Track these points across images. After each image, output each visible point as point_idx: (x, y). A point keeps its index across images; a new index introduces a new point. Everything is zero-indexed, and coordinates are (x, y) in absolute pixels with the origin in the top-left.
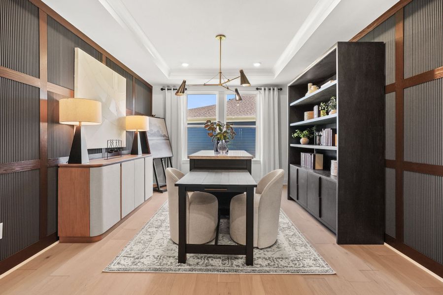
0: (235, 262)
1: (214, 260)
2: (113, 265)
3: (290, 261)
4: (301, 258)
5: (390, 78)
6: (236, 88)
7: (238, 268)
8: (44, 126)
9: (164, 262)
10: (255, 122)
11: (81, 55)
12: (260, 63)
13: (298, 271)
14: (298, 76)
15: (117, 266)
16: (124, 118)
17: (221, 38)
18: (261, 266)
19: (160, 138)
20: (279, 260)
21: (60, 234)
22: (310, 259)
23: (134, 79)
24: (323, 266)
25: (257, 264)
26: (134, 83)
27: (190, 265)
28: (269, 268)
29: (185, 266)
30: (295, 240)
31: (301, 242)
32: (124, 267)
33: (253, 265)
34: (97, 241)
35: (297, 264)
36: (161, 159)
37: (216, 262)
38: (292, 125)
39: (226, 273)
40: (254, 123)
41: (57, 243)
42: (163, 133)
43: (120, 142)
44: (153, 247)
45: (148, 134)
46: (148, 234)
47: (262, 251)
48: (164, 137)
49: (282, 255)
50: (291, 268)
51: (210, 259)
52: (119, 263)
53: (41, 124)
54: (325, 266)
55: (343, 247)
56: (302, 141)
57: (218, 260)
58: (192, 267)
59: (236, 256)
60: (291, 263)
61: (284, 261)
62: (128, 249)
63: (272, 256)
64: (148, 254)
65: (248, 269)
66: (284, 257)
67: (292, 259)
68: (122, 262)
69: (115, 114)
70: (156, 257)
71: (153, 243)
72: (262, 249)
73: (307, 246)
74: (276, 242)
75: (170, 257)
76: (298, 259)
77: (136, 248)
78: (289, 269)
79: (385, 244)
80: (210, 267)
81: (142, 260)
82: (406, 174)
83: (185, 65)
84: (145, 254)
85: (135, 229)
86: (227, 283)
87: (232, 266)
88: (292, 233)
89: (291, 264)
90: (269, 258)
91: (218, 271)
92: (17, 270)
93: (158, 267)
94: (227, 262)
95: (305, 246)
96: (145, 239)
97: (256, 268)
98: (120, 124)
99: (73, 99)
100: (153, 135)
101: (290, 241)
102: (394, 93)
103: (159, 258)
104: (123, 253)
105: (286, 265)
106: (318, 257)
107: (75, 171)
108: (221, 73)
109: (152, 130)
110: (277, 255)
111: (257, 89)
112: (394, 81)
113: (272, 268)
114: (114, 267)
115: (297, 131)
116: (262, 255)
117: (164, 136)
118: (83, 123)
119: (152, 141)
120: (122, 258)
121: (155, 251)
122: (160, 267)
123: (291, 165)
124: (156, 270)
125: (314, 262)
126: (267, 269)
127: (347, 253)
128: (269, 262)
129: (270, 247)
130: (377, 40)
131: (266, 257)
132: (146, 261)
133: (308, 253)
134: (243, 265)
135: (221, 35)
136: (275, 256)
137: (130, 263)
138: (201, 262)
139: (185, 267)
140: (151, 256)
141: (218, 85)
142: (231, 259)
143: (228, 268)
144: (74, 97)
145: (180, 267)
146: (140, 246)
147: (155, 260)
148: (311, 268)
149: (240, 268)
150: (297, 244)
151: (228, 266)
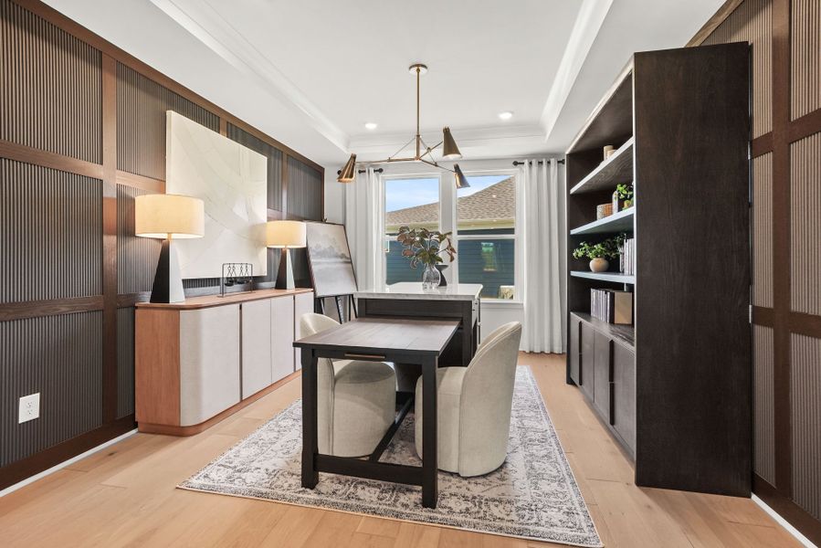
0: (403, 498)
1: (367, 489)
2: (196, 477)
3: (513, 509)
4: (540, 506)
5: (762, 123)
6: (455, 163)
7: (403, 510)
8: (109, 241)
9: (279, 483)
10: (513, 229)
11: (176, 121)
12: (512, 113)
13: (520, 532)
14: (580, 131)
15: (202, 481)
16: (263, 225)
17: (418, 70)
18: (451, 511)
19: (334, 260)
20: (492, 505)
21: (138, 418)
22: (560, 509)
23: (285, 157)
24: (580, 529)
25: (445, 507)
26: (285, 164)
27: (319, 493)
28: (463, 519)
29: (311, 495)
30: (544, 466)
31: (554, 473)
32: (211, 483)
33: (434, 508)
34: (191, 435)
35: (526, 518)
36: (336, 297)
37: (369, 494)
38: (574, 232)
39: (379, 517)
40: (511, 231)
41: (134, 432)
42: (340, 250)
43: (249, 267)
44: (274, 454)
45: (311, 253)
46: (276, 429)
47: (465, 482)
48: (342, 258)
49: (503, 494)
50: (510, 524)
51: (360, 487)
52: (206, 476)
53: (105, 238)
54: (586, 529)
55: (646, 492)
56: (592, 264)
57: (373, 490)
58: (323, 497)
59: (410, 486)
60: (514, 513)
61: (501, 507)
62: (230, 454)
63: (481, 494)
64: (258, 465)
65: (424, 513)
66: (505, 498)
67: (519, 504)
68: (213, 475)
69: (245, 218)
70: (270, 471)
71: (277, 446)
72: (466, 478)
73: (564, 481)
74: (501, 467)
75: (293, 474)
76: (533, 507)
77: (244, 453)
78: (503, 524)
79: (754, 497)
80: (353, 502)
81: (244, 475)
82: (797, 341)
83: (371, 126)
84: (256, 464)
85: (260, 420)
86: (371, 536)
87: (394, 505)
88: (544, 452)
89: (514, 516)
90: (474, 498)
91: (364, 510)
92: (63, 468)
93: (264, 490)
94: (388, 496)
95: (561, 481)
96: (267, 439)
97: (441, 513)
98: (255, 237)
99: (163, 195)
100: (322, 254)
101: (532, 468)
102: (770, 155)
103: (274, 474)
104: (222, 460)
105: (501, 516)
106: (579, 509)
107: (160, 315)
108: (418, 136)
109: (320, 247)
110: (493, 493)
111: (516, 163)
112: (769, 128)
113: (469, 519)
114: (196, 482)
115: (582, 244)
116: (463, 491)
117: (343, 256)
118: (174, 236)
119: (317, 265)
120: (217, 467)
121: (274, 461)
122: (268, 490)
123: (572, 313)
124: (260, 495)
125: (565, 518)
126: (460, 518)
127: (649, 507)
128: (470, 505)
129: (484, 476)
130: (736, 39)
131: (468, 494)
132: (250, 477)
133: (561, 496)
134: (416, 505)
135: (418, 65)
136: (488, 495)
137: (223, 478)
138: (341, 489)
139: (309, 496)
140: (263, 471)
141: (413, 159)
142: (400, 490)
143: (385, 507)
144: (165, 193)
145: (300, 495)
146: (254, 450)
147: (266, 476)
148: (554, 529)
149: (408, 511)
150: (545, 476)
151: (387, 503)
